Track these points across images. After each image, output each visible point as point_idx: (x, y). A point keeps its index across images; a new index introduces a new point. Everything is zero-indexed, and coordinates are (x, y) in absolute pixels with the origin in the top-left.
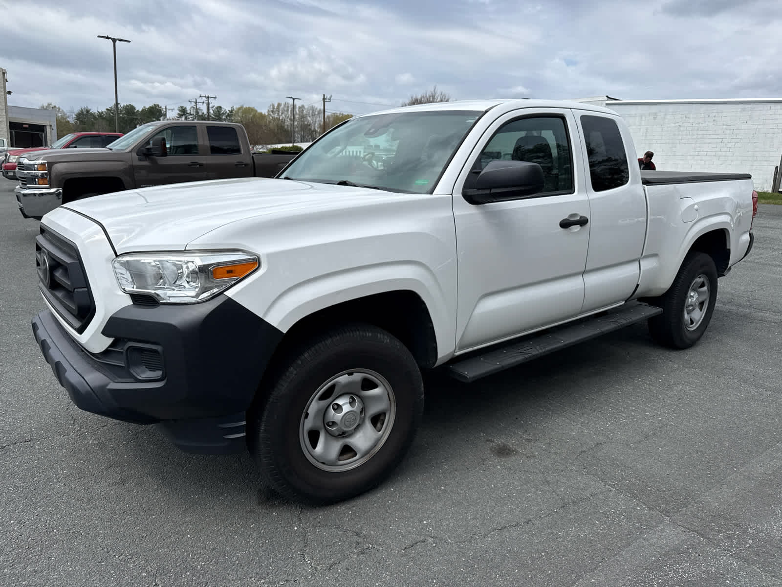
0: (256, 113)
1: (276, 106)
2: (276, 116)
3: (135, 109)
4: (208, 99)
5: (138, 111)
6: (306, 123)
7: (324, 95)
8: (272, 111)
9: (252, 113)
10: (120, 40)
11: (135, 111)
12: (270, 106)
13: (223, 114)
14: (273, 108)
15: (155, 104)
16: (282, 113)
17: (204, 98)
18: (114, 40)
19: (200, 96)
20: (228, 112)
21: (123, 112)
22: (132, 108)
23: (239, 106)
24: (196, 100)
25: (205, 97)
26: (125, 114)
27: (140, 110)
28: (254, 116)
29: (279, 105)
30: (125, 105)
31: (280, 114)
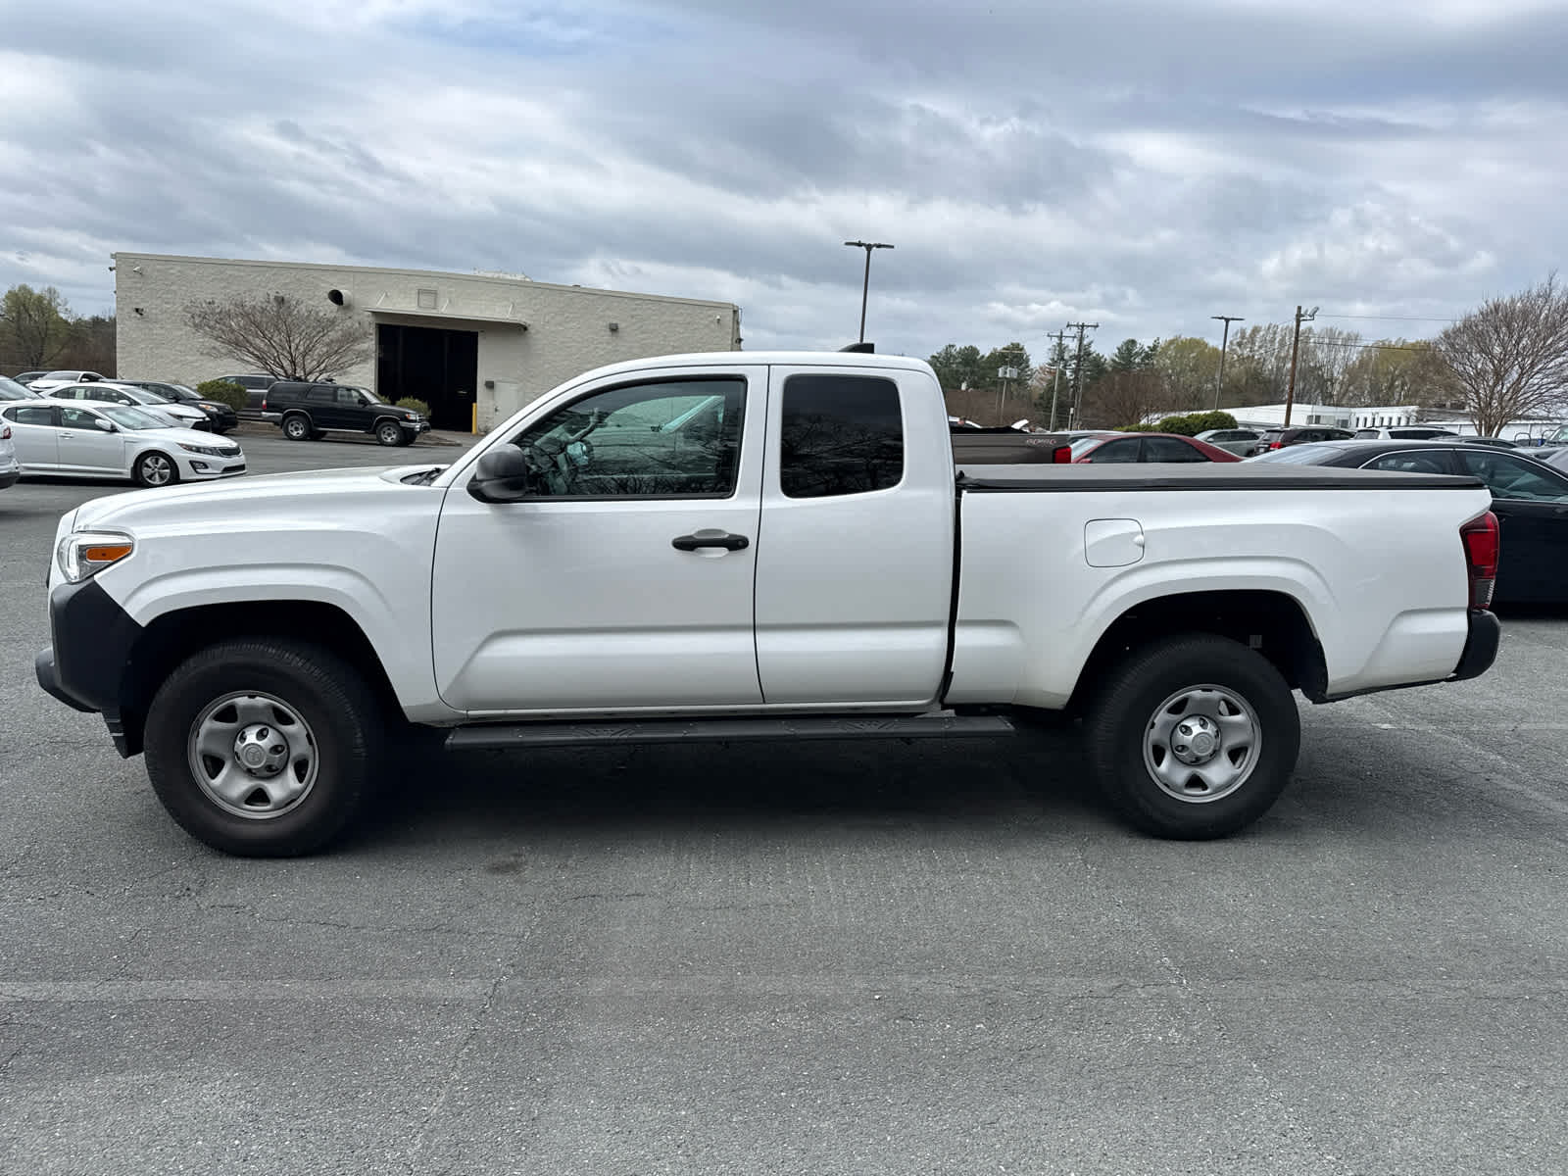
0: (1203, 351)
1: (1248, 332)
2: (1246, 352)
3: (978, 353)
4: (1082, 330)
5: (983, 356)
6: (1312, 364)
7: (1300, 308)
8: (1239, 344)
9: (1197, 350)
10: (879, 246)
11: (978, 357)
12: (1236, 334)
13: (1138, 354)
14: (1243, 337)
15: (1014, 342)
16: (1260, 347)
17: (1075, 329)
18: (869, 247)
19: (1068, 326)
20: (1147, 349)
21: (957, 361)
22: (973, 351)
23: (1172, 338)
24: (1062, 333)
25: (1077, 326)
26: (960, 363)
27: (987, 355)
28: (1202, 353)
29: (1256, 330)
30: (963, 347)
31: (1256, 348)
